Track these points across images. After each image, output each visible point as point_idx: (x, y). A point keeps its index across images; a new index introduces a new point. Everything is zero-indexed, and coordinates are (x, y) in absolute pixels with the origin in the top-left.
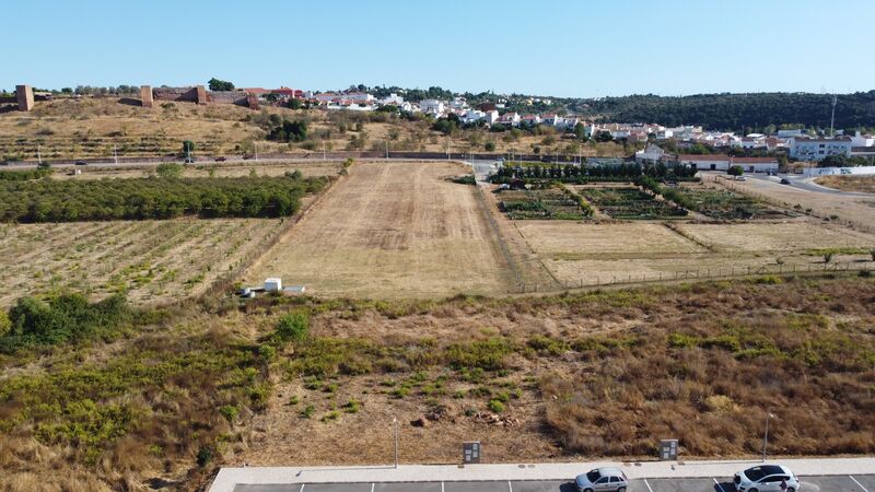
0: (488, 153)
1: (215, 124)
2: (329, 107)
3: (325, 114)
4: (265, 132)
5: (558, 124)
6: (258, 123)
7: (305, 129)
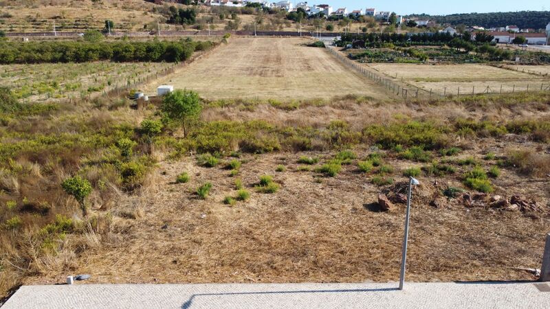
0: (328, 32)
1: (131, 12)
2: (212, 4)
3: (209, 8)
4: (166, 19)
5: (376, 16)
6: (161, 13)
7: (195, 16)
